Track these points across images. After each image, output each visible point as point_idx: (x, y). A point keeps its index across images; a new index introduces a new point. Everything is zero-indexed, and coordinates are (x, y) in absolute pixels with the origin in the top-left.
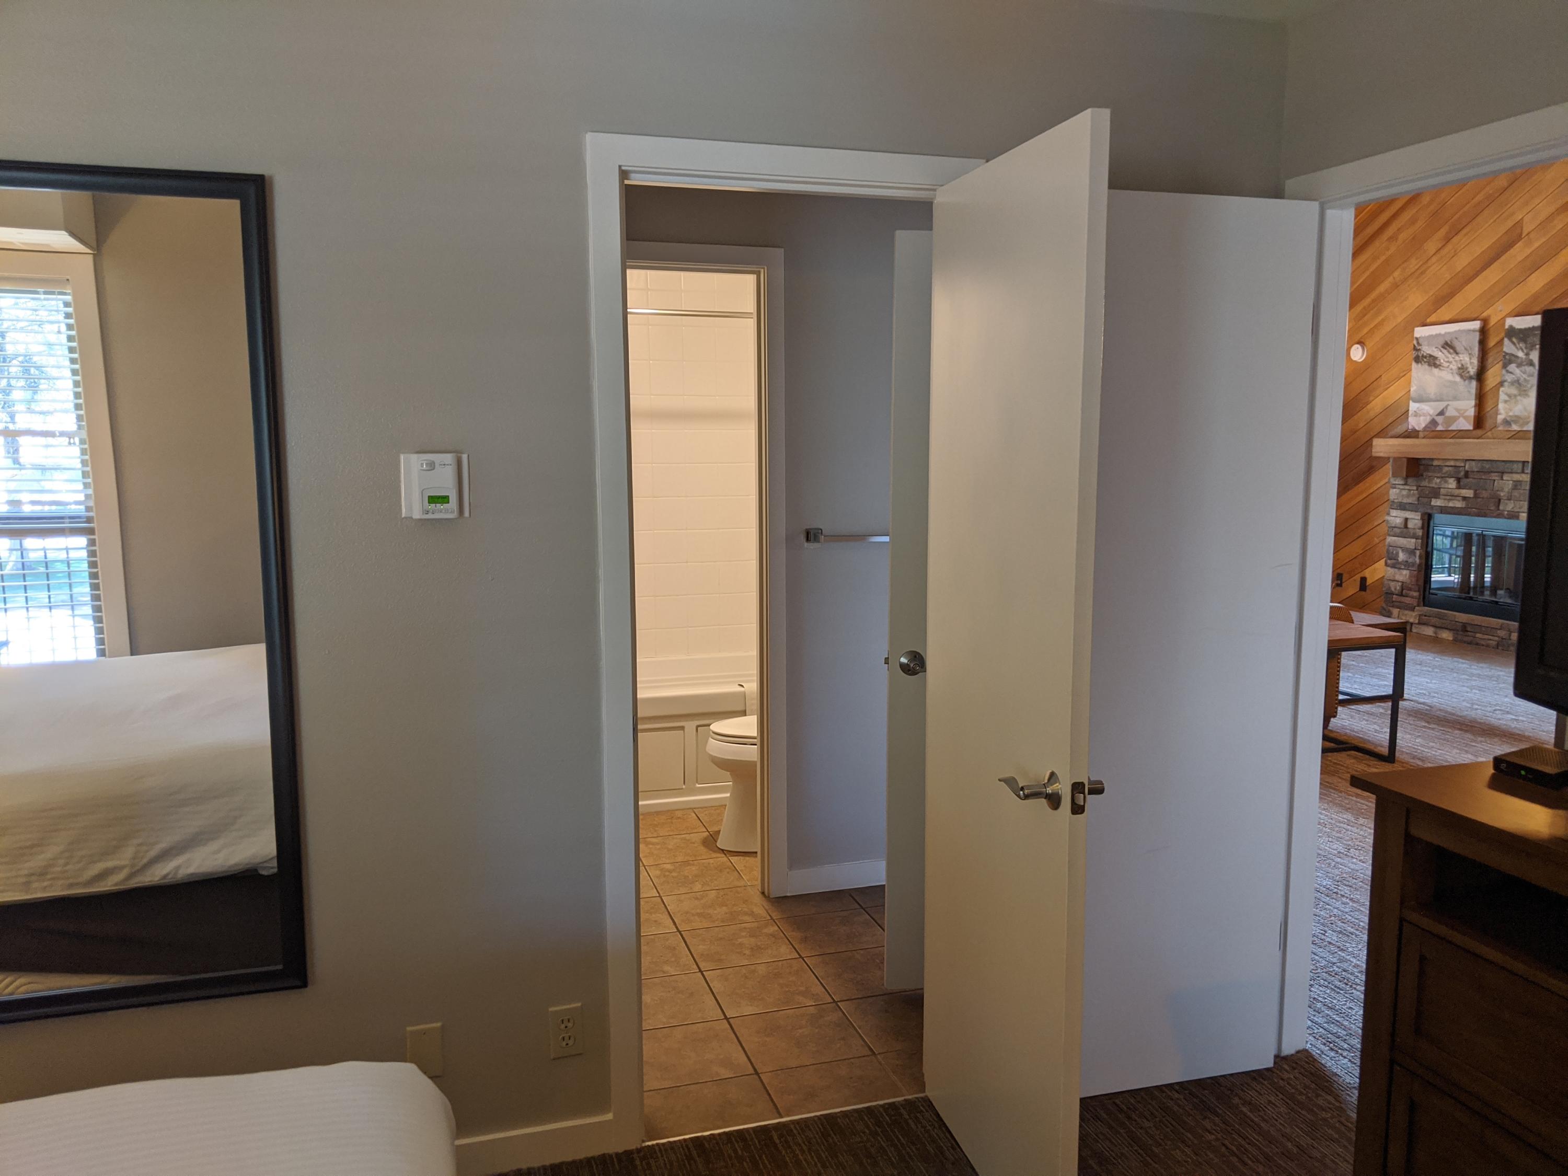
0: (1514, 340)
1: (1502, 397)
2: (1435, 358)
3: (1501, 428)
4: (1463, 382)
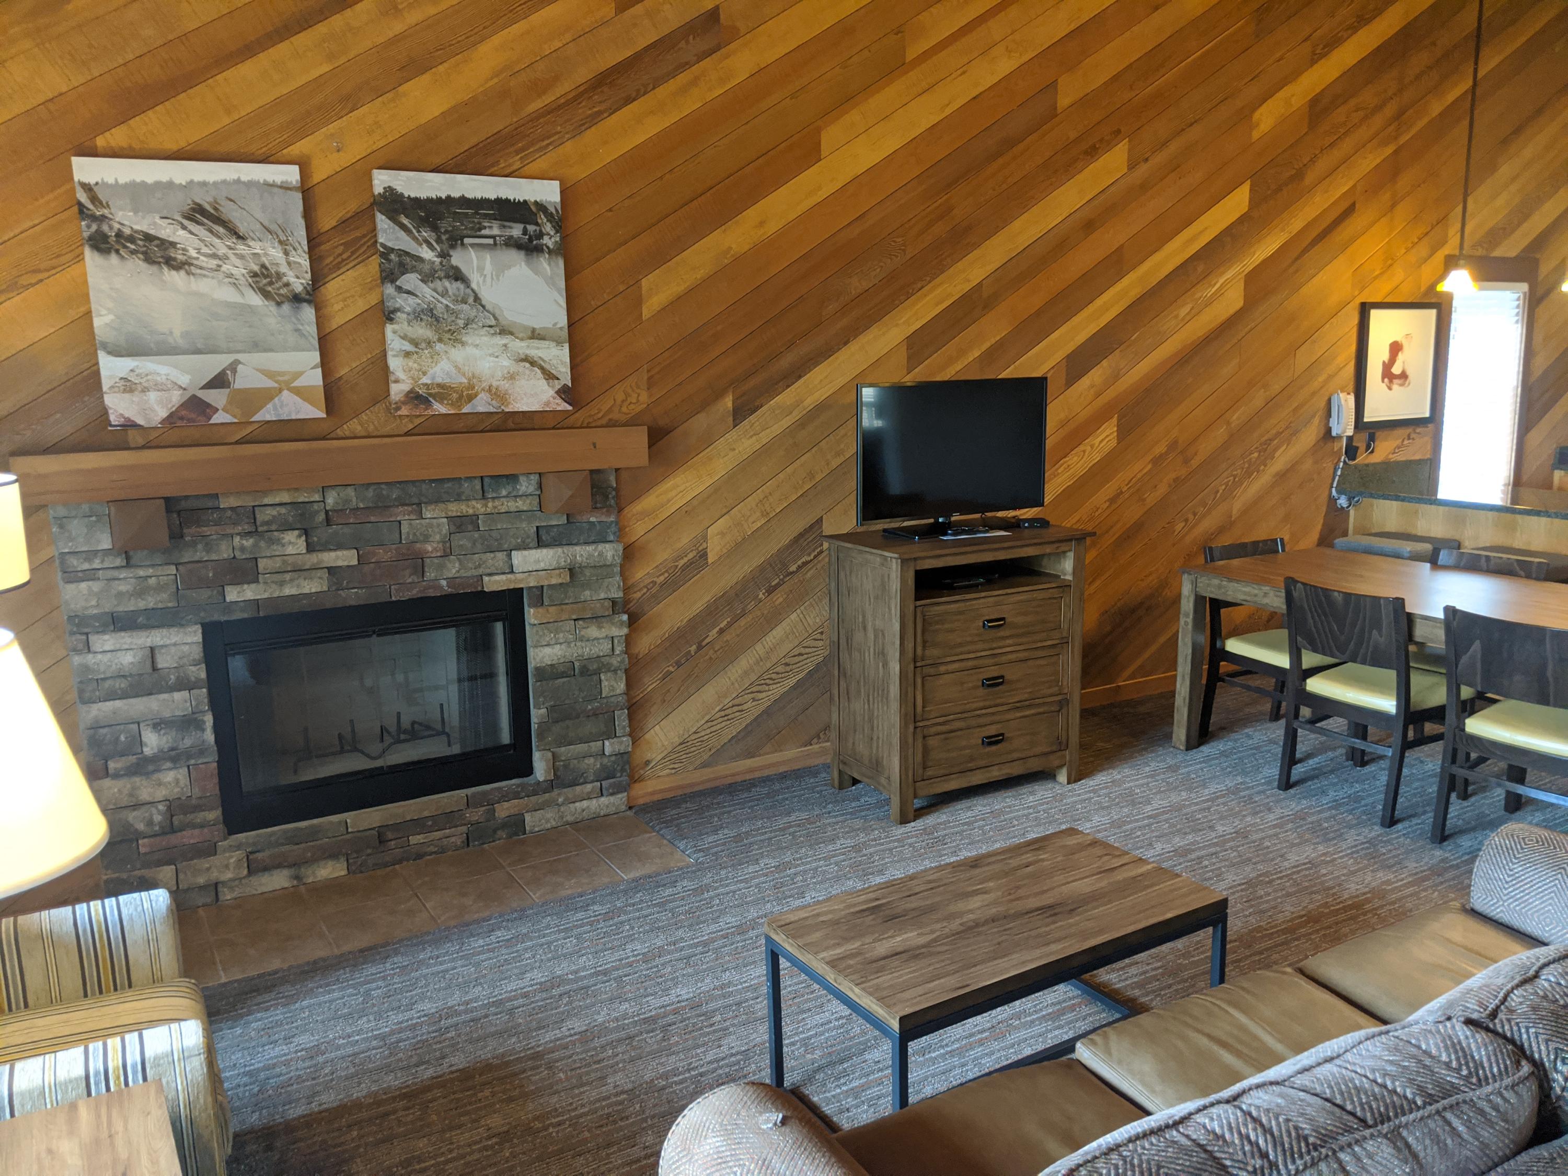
0: (405, 221)
1: (395, 343)
2: (166, 244)
3: (404, 411)
4: (273, 308)
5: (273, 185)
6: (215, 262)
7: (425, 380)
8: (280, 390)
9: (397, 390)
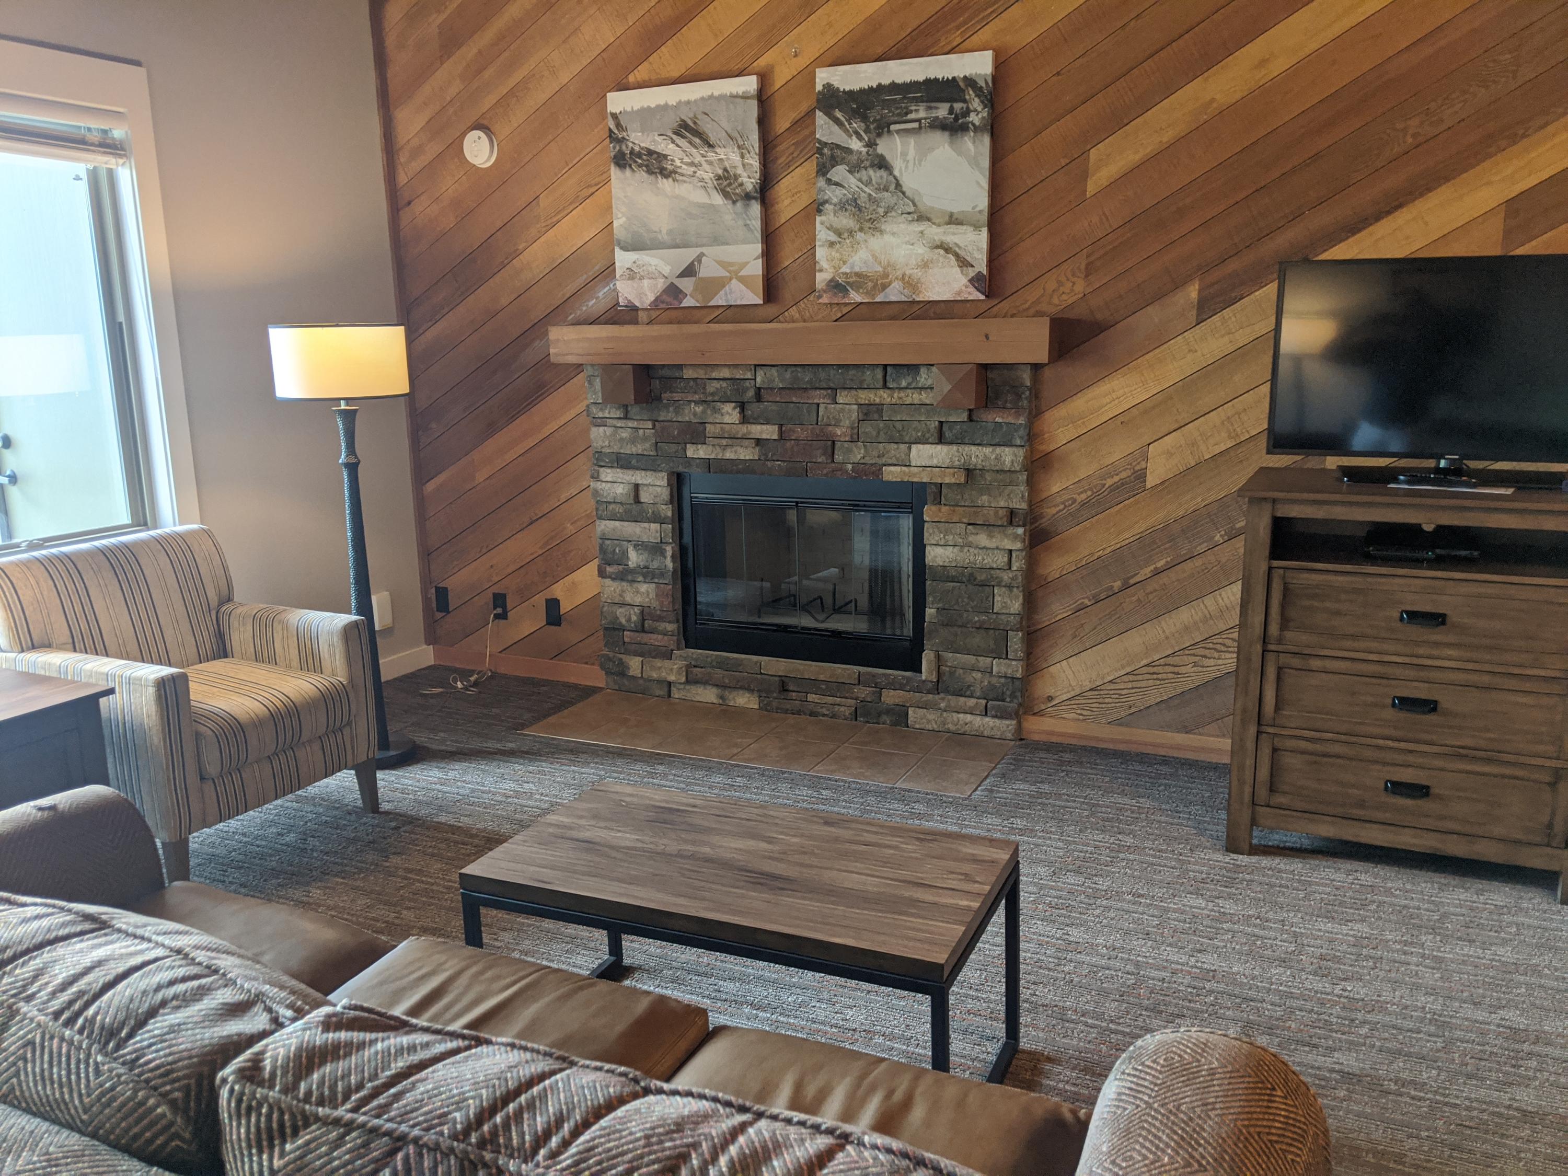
0: (838, 114)
1: (822, 234)
2: (662, 157)
3: (825, 299)
4: (730, 206)
5: (736, 96)
6: (693, 169)
7: (845, 269)
8: (731, 279)
9: (821, 279)
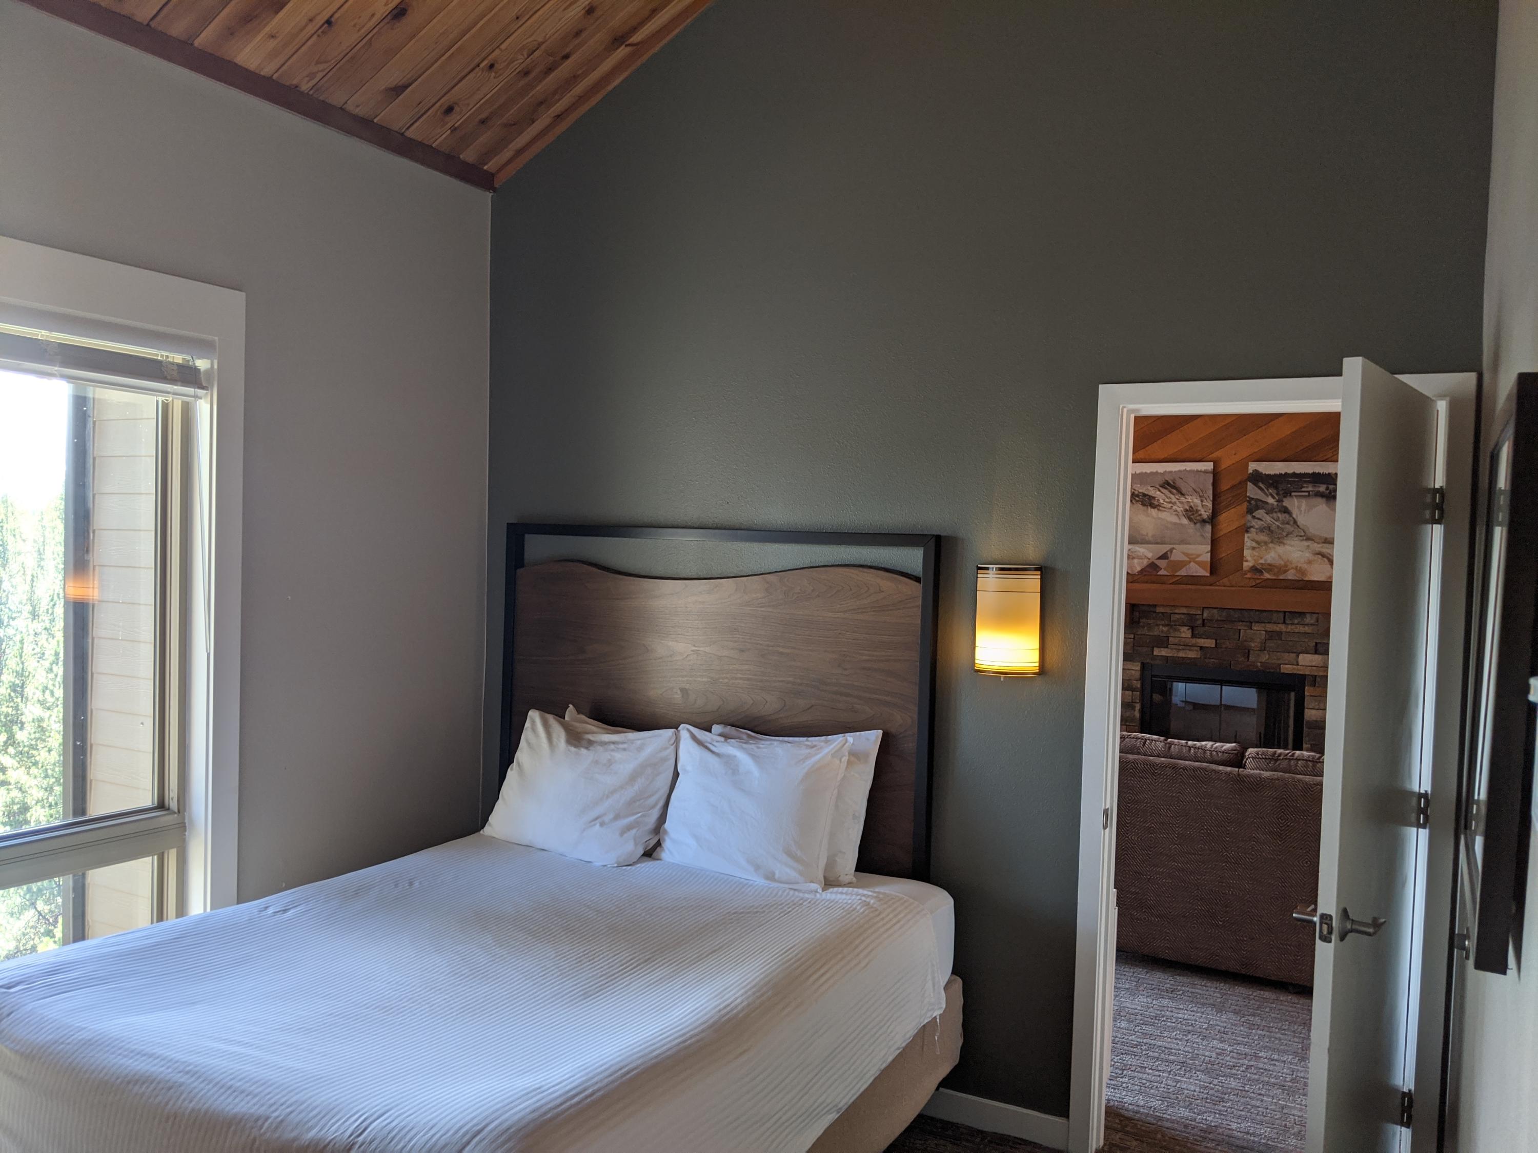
0: (1261, 485)
1: (1248, 543)
2: (1151, 498)
3: (1249, 576)
4: (1192, 525)
5: (1201, 471)
6: (1170, 505)
7: (1262, 561)
8: (1190, 562)
9: (1246, 566)
